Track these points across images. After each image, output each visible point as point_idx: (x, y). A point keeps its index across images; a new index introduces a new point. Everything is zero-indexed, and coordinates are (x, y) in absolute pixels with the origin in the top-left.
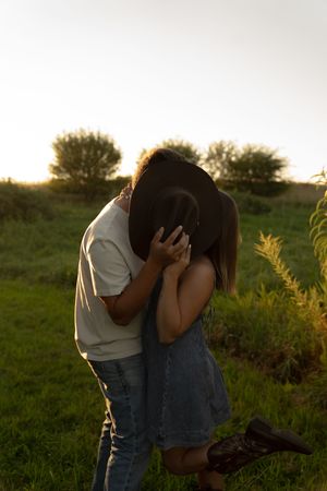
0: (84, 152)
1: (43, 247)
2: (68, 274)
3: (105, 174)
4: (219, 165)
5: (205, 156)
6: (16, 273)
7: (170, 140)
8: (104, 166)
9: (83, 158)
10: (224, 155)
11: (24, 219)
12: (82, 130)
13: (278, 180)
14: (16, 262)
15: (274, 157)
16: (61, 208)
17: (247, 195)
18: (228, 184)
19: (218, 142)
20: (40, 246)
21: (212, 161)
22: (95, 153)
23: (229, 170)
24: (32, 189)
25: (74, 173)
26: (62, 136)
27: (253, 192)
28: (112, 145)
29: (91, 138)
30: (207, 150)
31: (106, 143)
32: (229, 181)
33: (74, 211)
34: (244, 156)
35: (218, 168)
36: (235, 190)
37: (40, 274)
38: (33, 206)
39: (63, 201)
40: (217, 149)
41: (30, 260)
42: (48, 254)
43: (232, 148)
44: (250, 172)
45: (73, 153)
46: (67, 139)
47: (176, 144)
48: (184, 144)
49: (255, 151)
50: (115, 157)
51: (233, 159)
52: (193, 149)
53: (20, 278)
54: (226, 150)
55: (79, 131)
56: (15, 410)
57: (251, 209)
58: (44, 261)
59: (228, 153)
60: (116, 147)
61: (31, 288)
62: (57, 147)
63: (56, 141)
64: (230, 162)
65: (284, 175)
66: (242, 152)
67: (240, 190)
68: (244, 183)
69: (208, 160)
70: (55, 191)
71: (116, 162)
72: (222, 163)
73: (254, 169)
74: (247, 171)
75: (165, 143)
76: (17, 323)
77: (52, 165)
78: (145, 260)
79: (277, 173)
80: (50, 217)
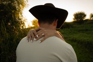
0: (79, 15)
3: (83, 19)
16: (75, 25)
25: (77, 19)
29: (80, 13)
50: (85, 16)
60: (85, 14)
62: (74, 15)
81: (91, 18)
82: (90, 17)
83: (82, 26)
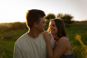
5: (57, 16)
15: (71, 16)
23: (62, 19)
34: (65, 16)
40: (59, 15)
44: (66, 19)
47: (51, 14)
48: (53, 14)
49: (67, 15)
54: (61, 15)
65: (73, 20)
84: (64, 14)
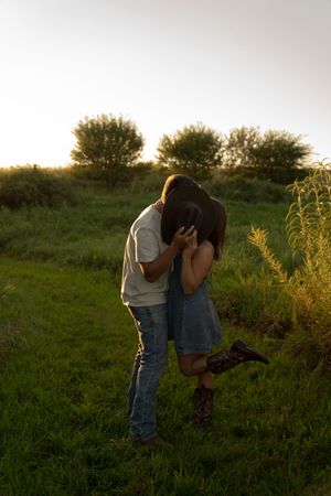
0: (106, 139)
1: (68, 232)
2: (95, 257)
3: (126, 161)
4: (240, 152)
5: (227, 143)
6: (45, 256)
7: (192, 126)
8: (126, 153)
9: (105, 144)
10: (246, 142)
11: (50, 206)
12: (104, 117)
13: (299, 167)
14: (45, 246)
15: (296, 145)
16: (84, 194)
17: (268, 183)
18: (249, 171)
19: (240, 128)
20: (66, 232)
21: (233, 149)
22: (117, 140)
23: (250, 158)
24: (57, 175)
25: (96, 160)
26: (84, 122)
27: (274, 180)
28: (134, 131)
29: (113, 124)
30: (229, 137)
31: (127, 130)
32: (250, 168)
33: (97, 197)
34: (265, 143)
35: (239, 156)
36: (256, 178)
37: (68, 257)
38: (58, 193)
39: (85, 186)
40: (238, 136)
41: (58, 244)
42: (75, 239)
43: (254, 135)
44: (272, 160)
45: (95, 140)
46: (89, 126)
47: (197, 131)
48: (206, 131)
49: (277, 138)
50: (137, 144)
51: (255, 146)
52: (215, 135)
53: (49, 261)
54: (248, 137)
55: (100, 117)
56: (65, 356)
57: (271, 197)
58: (71, 246)
59: (250, 141)
60: (137, 133)
61: (61, 270)
62: (79, 133)
63: (78, 127)
64: (251, 149)
65: (308, 162)
66: (264, 139)
67: (260, 178)
68: (265, 170)
69: (229, 147)
70: (77, 177)
71: (138, 149)
72: (243, 151)
73: (276, 156)
74: (269, 158)
75: (186, 130)
76: (54, 298)
77: (74, 152)
78: (169, 244)
79: (299, 161)
80: (74, 204)
81: (162, 160)
82: (158, 154)
83: (121, 198)
84: (262, 135)
